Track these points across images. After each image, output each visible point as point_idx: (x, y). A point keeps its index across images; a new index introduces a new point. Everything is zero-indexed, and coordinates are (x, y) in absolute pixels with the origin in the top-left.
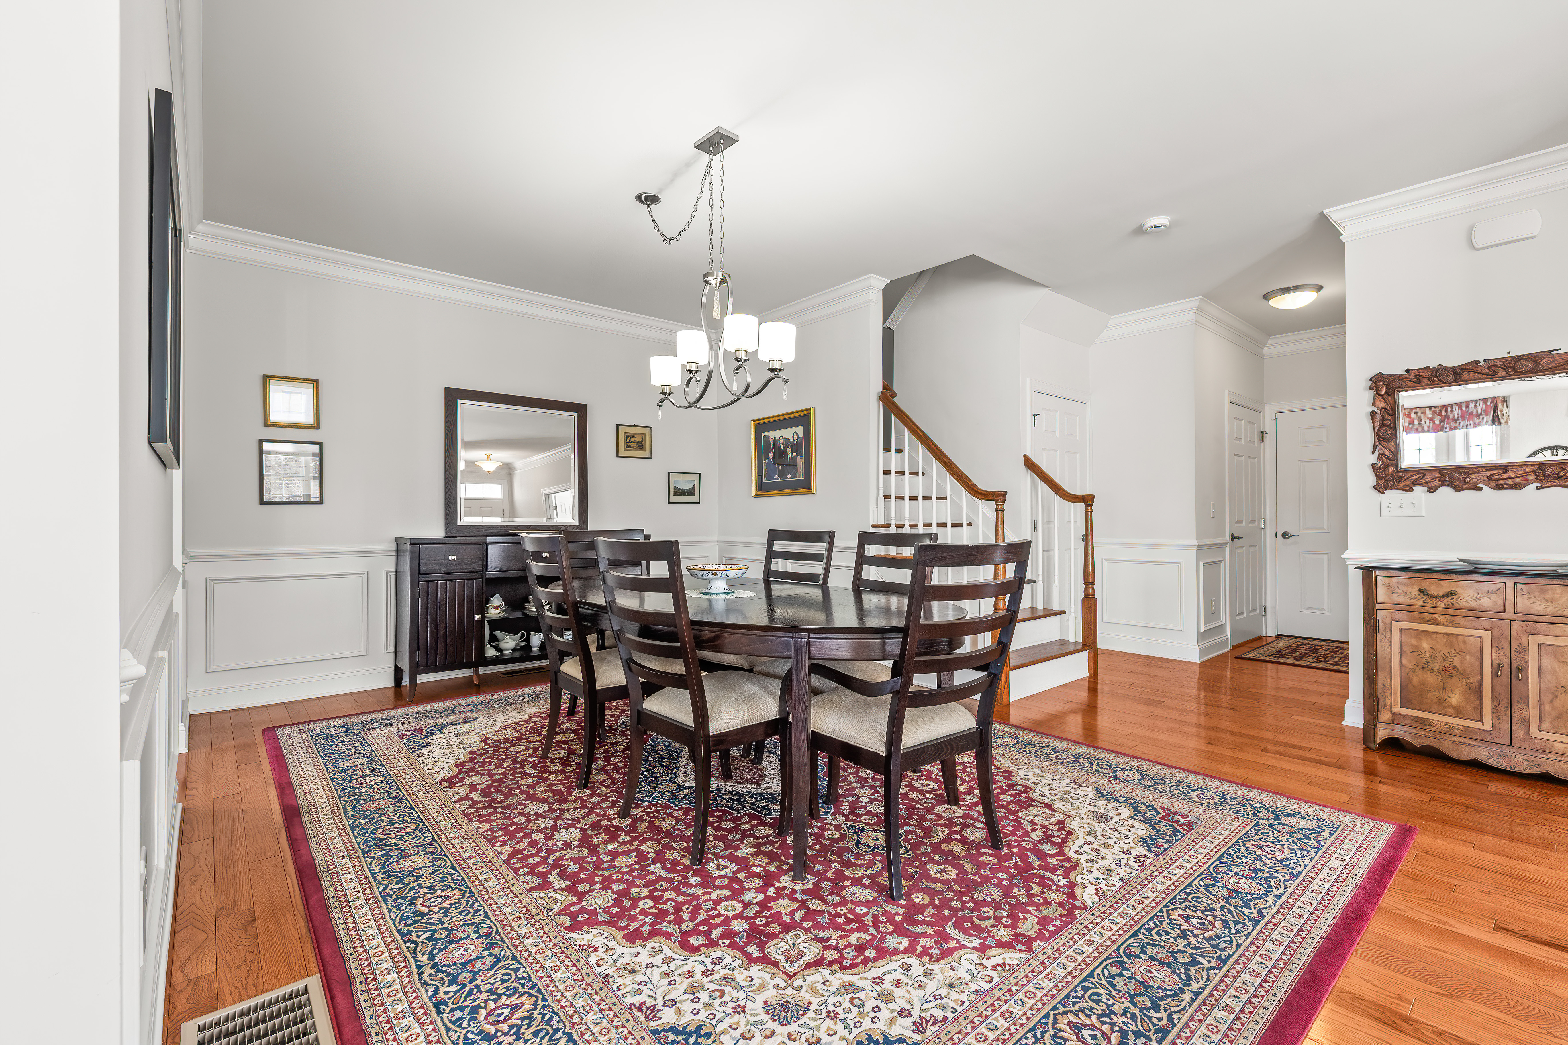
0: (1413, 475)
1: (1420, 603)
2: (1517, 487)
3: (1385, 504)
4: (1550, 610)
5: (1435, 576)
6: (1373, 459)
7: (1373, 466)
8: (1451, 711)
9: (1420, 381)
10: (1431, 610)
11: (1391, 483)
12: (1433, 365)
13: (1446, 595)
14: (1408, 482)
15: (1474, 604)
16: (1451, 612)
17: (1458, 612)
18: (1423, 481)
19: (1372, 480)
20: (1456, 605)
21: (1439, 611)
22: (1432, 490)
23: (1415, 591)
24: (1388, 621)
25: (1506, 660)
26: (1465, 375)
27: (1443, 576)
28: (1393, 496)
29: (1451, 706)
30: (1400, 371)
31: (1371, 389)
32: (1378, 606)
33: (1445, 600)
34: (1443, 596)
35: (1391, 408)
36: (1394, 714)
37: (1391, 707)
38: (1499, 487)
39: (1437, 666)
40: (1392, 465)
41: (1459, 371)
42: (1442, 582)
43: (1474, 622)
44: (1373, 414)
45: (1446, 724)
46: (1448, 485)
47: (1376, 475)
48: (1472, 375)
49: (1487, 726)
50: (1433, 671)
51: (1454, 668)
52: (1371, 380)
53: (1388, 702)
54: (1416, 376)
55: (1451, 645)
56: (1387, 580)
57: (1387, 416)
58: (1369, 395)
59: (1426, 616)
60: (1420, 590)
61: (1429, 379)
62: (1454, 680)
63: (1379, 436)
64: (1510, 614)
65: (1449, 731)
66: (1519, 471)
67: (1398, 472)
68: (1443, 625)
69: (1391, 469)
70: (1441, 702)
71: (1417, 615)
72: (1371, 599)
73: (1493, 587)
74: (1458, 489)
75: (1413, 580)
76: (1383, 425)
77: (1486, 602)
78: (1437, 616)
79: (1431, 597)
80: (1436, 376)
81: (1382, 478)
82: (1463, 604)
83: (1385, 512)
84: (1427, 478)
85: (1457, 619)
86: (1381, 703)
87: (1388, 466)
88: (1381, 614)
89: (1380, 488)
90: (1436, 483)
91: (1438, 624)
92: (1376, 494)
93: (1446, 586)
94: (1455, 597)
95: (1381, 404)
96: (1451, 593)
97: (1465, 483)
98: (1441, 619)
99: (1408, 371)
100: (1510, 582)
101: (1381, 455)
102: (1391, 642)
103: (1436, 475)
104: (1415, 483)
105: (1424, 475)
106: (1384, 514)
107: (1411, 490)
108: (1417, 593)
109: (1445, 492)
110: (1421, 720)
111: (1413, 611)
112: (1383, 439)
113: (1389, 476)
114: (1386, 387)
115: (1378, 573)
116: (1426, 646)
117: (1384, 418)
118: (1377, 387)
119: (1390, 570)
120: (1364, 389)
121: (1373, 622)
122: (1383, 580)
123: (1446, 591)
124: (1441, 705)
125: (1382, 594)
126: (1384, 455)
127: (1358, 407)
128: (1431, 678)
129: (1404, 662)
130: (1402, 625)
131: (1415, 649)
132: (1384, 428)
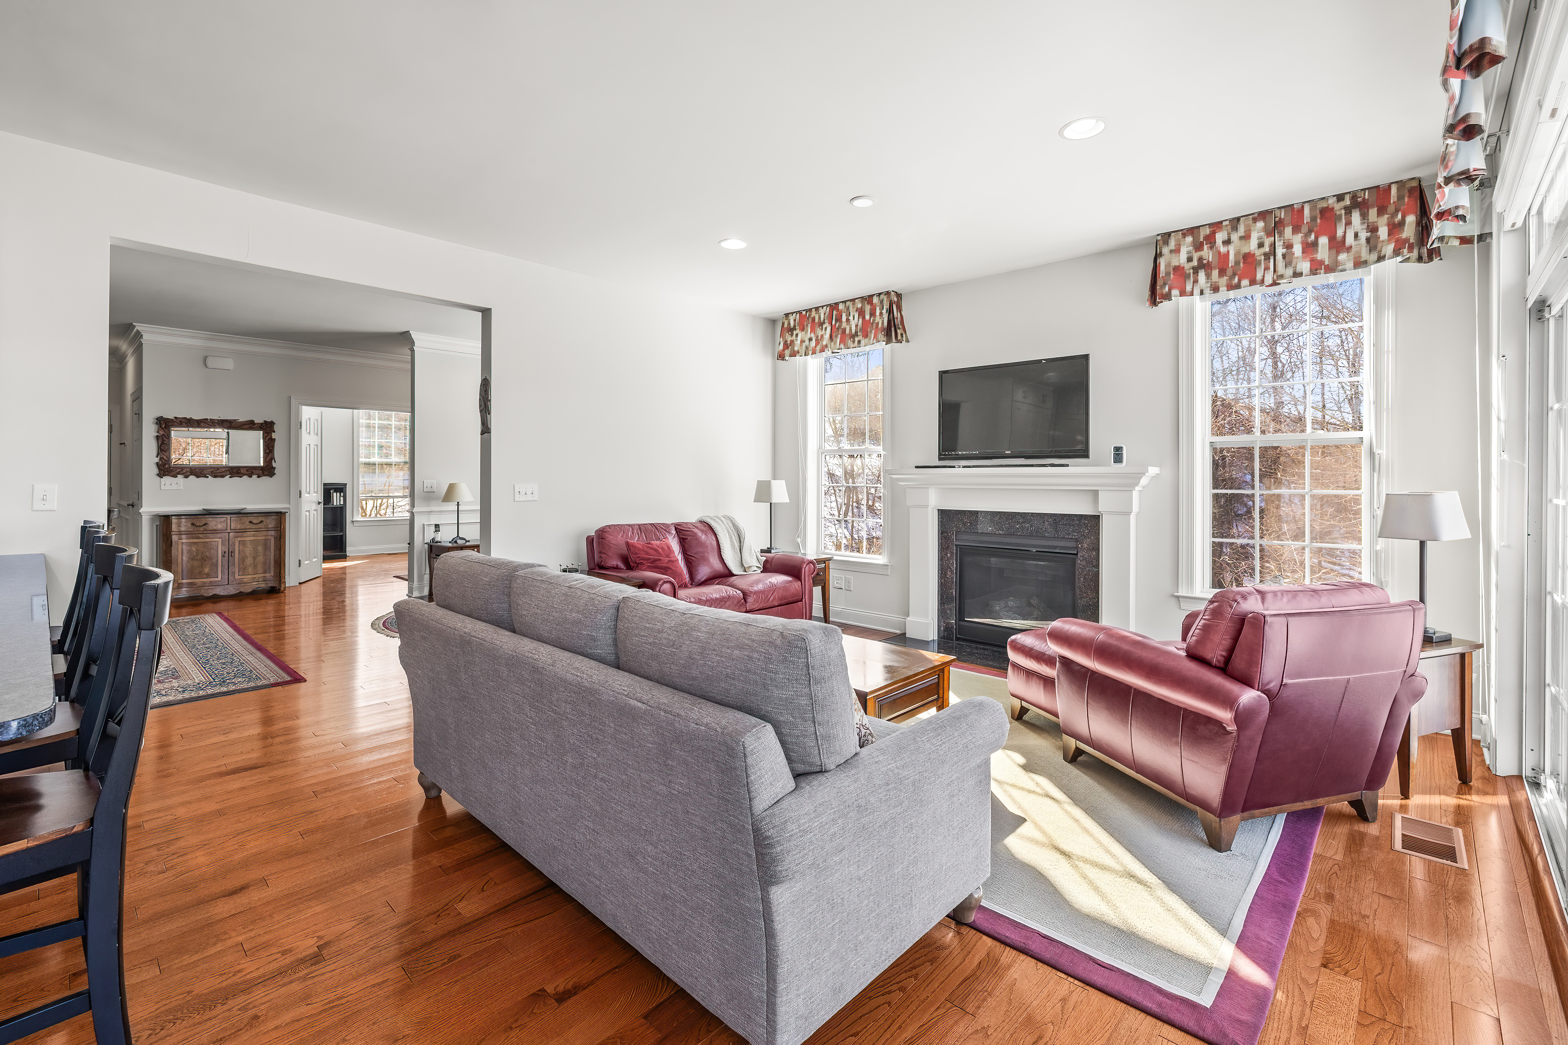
0: (177, 469)
1: (192, 529)
2: (223, 476)
3: (163, 484)
4: (243, 527)
5: (198, 517)
6: (157, 460)
7: (157, 463)
8: (205, 576)
9: (181, 424)
10: (197, 532)
11: (166, 473)
12: (188, 417)
14: (175, 473)
15: (215, 528)
16: (205, 532)
17: (208, 532)
18: (182, 472)
19: (156, 471)
20: (207, 529)
21: (200, 532)
22: (186, 477)
23: (189, 525)
24: (177, 540)
25: (227, 550)
26: (202, 424)
27: (201, 517)
28: (167, 480)
29: (205, 574)
30: (171, 417)
31: (157, 424)
32: (171, 534)
33: (203, 527)
34: (202, 525)
35: (166, 435)
38: (215, 477)
39: (199, 557)
40: (167, 464)
41: (199, 422)
42: (200, 519)
43: (215, 535)
44: (157, 437)
45: (203, 582)
46: (194, 475)
47: (159, 468)
48: (205, 425)
49: (219, 579)
50: (197, 560)
51: (206, 556)
52: (156, 419)
54: (179, 421)
55: (205, 547)
56: (177, 521)
57: (165, 439)
58: (156, 427)
59: (194, 535)
60: (192, 524)
61: (186, 424)
62: (206, 562)
63: (160, 449)
64: (229, 530)
65: (204, 585)
66: (223, 470)
67: (170, 467)
68: (202, 538)
69: (166, 466)
70: (200, 573)
71: (191, 536)
72: (167, 531)
73: (222, 519)
74: (198, 477)
75: (189, 520)
76: (163, 443)
77: (220, 526)
78: (199, 535)
79: (197, 526)
80: (189, 423)
81: (161, 470)
82: (211, 528)
83: (163, 488)
84: (184, 471)
85: (208, 535)
87: (164, 464)
89: (160, 475)
90: (188, 473)
91: (200, 538)
92: (158, 478)
93: (203, 521)
95: (162, 433)
96: (206, 524)
97: (201, 474)
98: (201, 536)
99: (176, 418)
100: (229, 517)
101: (161, 459)
103: (188, 469)
104: (178, 473)
107: (176, 477)
109: (192, 477)
110: (191, 583)
111: (189, 534)
112: (163, 450)
113: (165, 469)
114: (165, 425)
115: (173, 517)
116: (194, 549)
117: (163, 440)
118: (160, 423)
119: (179, 516)
120: (153, 423)
121: (169, 541)
122: (174, 521)
123: (203, 523)
124: (201, 575)
125: (174, 527)
126: (163, 458)
127: (149, 432)
128: (196, 563)
129: (184, 558)
130: (184, 541)
131: (189, 551)
132: (163, 444)
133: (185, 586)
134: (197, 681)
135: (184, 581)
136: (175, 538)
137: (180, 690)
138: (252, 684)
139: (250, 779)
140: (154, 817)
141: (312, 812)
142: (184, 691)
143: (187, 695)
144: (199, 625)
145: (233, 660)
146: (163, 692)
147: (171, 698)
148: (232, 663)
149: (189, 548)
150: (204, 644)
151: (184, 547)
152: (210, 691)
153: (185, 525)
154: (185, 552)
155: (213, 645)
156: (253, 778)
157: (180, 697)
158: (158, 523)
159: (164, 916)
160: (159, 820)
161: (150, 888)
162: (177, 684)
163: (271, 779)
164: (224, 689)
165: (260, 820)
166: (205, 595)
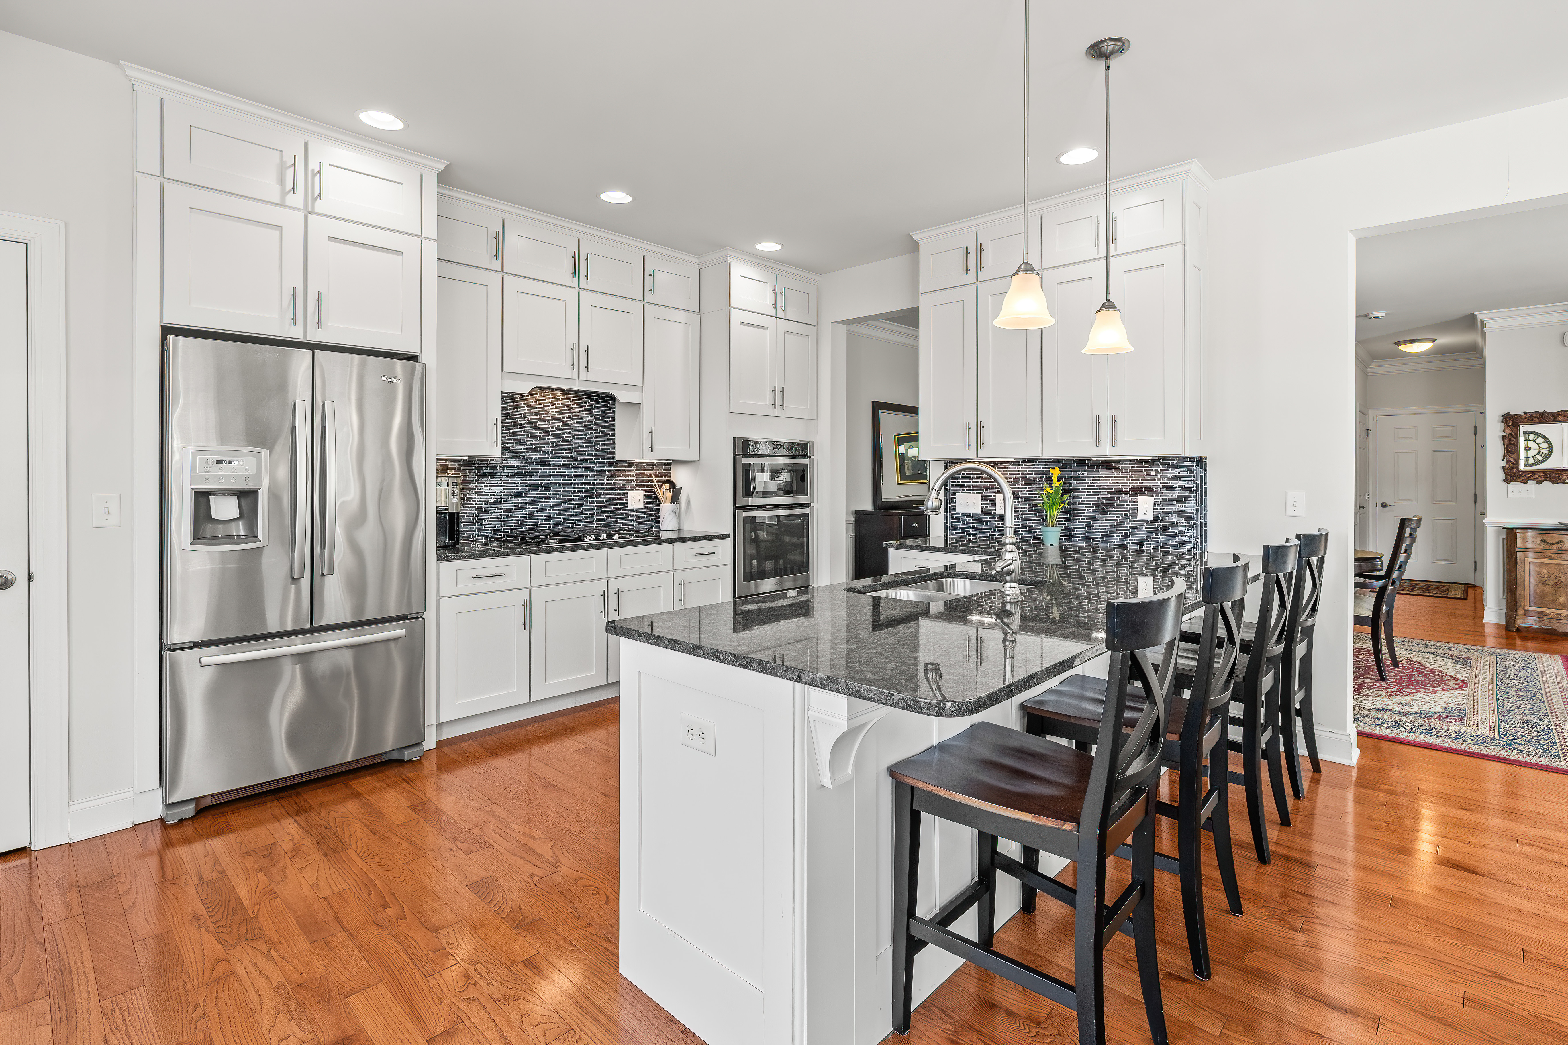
0: (1527, 474)
1: (1542, 547)
3: (1510, 490)
5: (1551, 532)
6: (1504, 463)
7: (1503, 467)
8: (1559, 607)
9: (1533, 420)
10: (1548, 551)
11: (1515, 478)
12: (1541, 410)
13: (1558, 543)
14: (1525, 478)
16: (1560, 552)
17: (1564, 552)
18: (1534, 477)
19: (1502, 476)
20: (1563, 548)
21: (1553, 551)
22: (1539, 483)
23: (1539, 541)
24: (1522, 558)
26: (1559, 418)
27: (1555, 532)
28: (1515, 486)
29: (1560, 604)
30: (1520, 413)
31: (1502, 422)
32: (1517, 550)
33: (1556, 545)
34: (1555, 543)
35: (1515, 434)
36: (1525, 610)
37: (1524, 607)
39: (1551, 582)
40: (1515, 468)
41: (1556, 415)
42: (1554, 535)
44: (1503, 437)
45: (1557, 614)
46: (1549, 480)
47: (1505, 473)
50: (1549, 585)
51: (1562, 582)
52: (1502, 416)
53: (1522, 604)
54: (1530, 416)
55: (1560, 570)
56: (1522, 535)
57: (1512, 438)
58: (1501, 426)
59: (1545, 555)
60: (1542, 540)
61: (1539, 418)
62: (1561, 589)
63: (1507, 450)
65: (1558, 618)
67: (1519, 472)
68: (1555, 559)
69: (1515, 470)
70: (1554, 602)
71: (1540, 554)
72: (1512, 546)
74: (1555, 483)
75: (1538, 535)
76: (1510, 444)
78: (1551, 555)
79: (1548, 543)
80: (1542, 417)
81: (1509, 475)
82: (1565, 547)
83: (1510, 495)
84: (1536, 476)
85: (1564, 556)
86: (1518, 604)
87: (1513, 468)
88: (1518, 554)
89: (1507, 481)
90: (1541, 479)
91: (1552, 559)
92: (1505, 484)
93: (1556, 538)
94: (1563, 544)
95: (1508, 431)
96: (1560, 542)
97: (1559, 479)
98: (1554, 556)
99: (1525, 413)
101: (1508, 462)
102: (1524, 570)
103: (1542, 474)
104: (1529, 479)
105: (1535, 474)
106: (1509, 496)
107: (1527, 483)
108: (1540, 541)
109: (1547, 484)
110: (1542, 613)
111: (1536, 551)
112: (1510, 452)
113: (1512, 474)
114: (1512, 422)
115: (1518, 531)
116: (1545, 571)
117: (1510, 440)
118: (1506, 421)
119: (1524, 529)
120: (1498, 421)
121: (1514, 559)
122: (1519, 535)
123: (1556, 540)
124: (1554, 604)
125: (1519, 543)
126: (1510, 461)
127: (1494, 431)
128: (1547, 589)
129: (1532, 581)
130: (1531, 560)
131: (1539, 574)
132: (1510, 446)
133: (1532, 614)
134: (1479, 732)
135: (1532, 609)
136: (1519, 555)
137: (1453, 735)
138: (1543, 761)
139: (1455, 881)
140: (1331, 865)
141: (1501, 977)
142: (1455, 739)
143: (1455, 745)
144: (1529, 666)
145: (1541, 720)
146: (1434, 732)
147: (1436, 742)
148: (1537, 724)
149: (1538, 569)
150: (1520, 690)
151: (1532, 567)
152: (1484, 750)
153: (1532, 541)
154: (1532, 573)
155: (1529, 694)
156: (1460, 883)
157: (1447, 744)
158: (1504, 536)
159: (1263, 979)
160: (1332, 871)
161: (1275, 938)
162: (1454, 728)
163: (1480, 897)
164: (1503, 754)
165: (1429, 942)
166: (1561, 630)
